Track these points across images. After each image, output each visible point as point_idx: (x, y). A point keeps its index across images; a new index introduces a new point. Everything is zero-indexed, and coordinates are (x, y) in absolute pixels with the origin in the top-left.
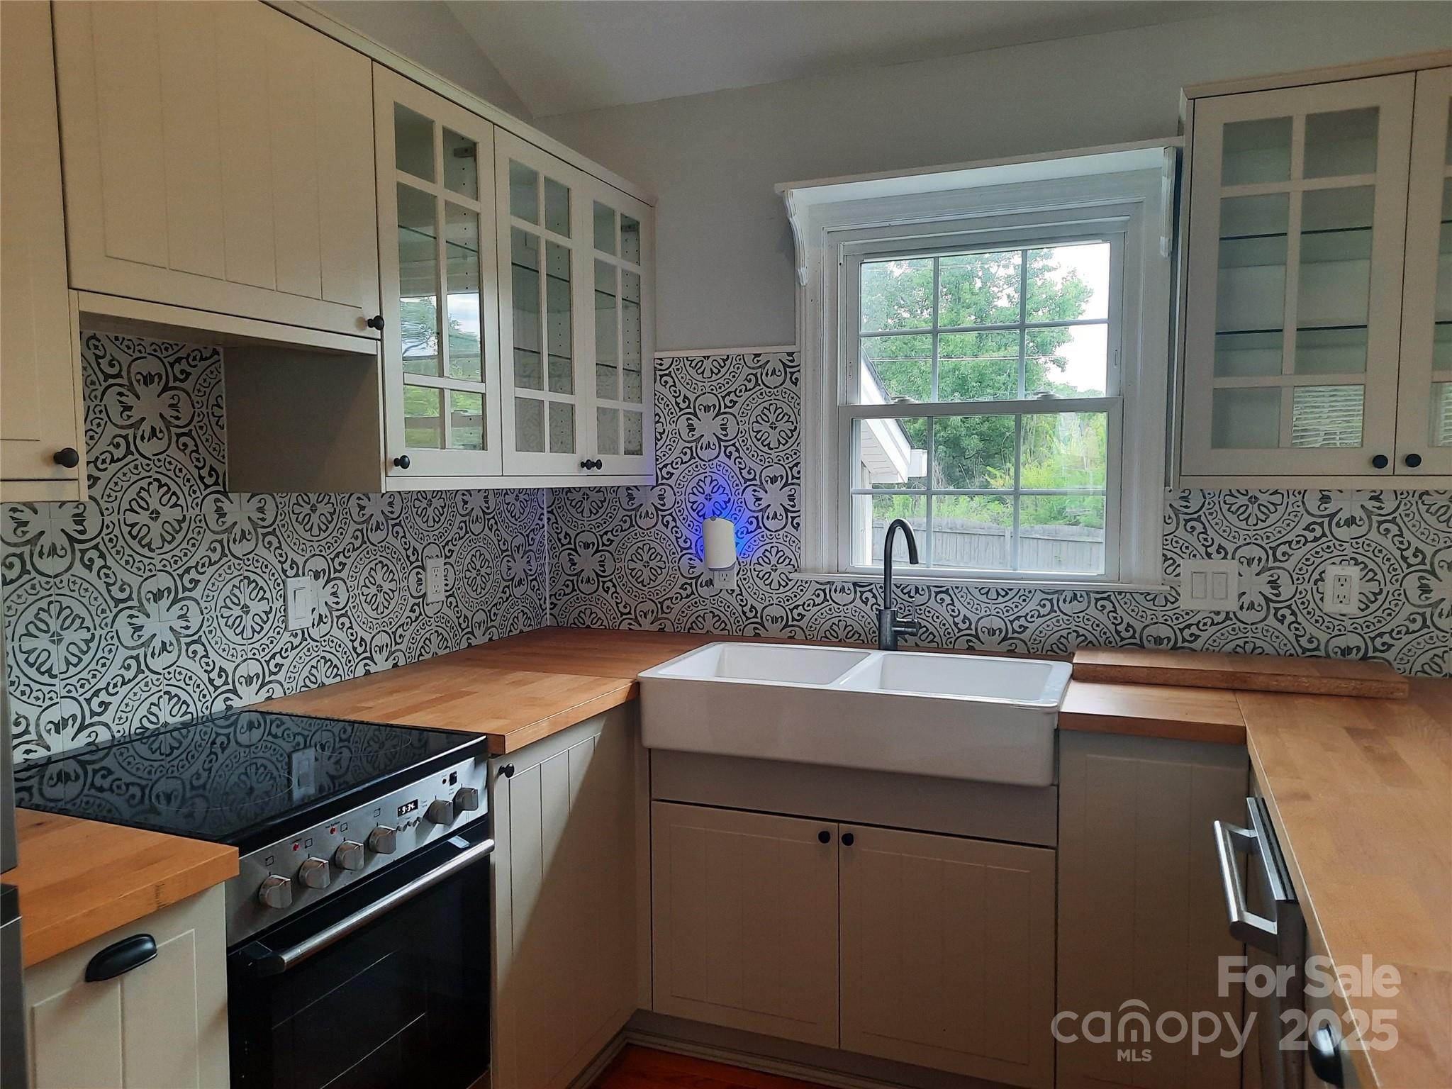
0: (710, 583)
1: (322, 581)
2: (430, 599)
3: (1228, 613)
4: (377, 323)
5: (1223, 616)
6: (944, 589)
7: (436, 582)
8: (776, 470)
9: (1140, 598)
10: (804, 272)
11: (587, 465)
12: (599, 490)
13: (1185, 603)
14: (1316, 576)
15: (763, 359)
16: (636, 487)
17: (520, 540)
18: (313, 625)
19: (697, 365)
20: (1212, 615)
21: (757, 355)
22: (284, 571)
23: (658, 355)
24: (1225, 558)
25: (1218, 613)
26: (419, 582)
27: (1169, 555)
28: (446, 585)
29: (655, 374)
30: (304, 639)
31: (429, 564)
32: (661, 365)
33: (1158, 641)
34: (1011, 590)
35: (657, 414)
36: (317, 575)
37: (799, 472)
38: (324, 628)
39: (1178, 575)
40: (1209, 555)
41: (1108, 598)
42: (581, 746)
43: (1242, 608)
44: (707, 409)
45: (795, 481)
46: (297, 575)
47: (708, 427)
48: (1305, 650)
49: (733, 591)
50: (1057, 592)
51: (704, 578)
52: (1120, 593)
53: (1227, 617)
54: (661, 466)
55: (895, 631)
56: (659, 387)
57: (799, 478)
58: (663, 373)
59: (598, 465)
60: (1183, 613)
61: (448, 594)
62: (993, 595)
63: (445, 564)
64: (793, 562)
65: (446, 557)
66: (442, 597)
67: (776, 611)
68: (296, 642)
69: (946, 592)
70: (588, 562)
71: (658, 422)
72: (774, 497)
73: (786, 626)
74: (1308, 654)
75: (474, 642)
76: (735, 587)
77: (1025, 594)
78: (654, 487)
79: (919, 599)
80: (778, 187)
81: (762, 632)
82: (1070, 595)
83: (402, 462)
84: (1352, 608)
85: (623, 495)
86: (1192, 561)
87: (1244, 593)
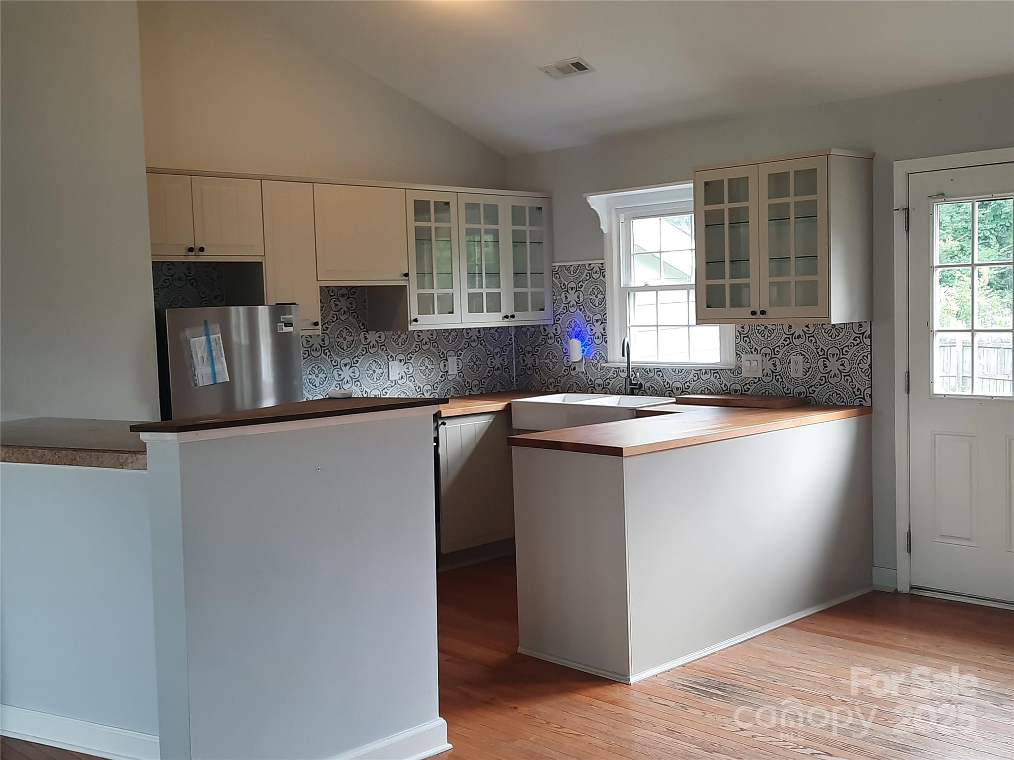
0: (574, 369)
1: (403, 363)
2: (450, 373)
3: (759, 378)
4: (406, 275)
5: (757, 379)
6: (659, 370)
7: (453, 367)
8: (598, 317)
9: (729, 372)
10: (604, 227)
11: (506, 317)
12: (533, 326)
13: (744, 374)
14: (788, 361)
15: (592, 266)
16: (546, 325)
17: (498, 350)
18: (399, 379)
19: (568, 269)
20: (754, 379)
21: (590, 264)
22: (388, 359)
23: (554, 265)
24: (757, 354)
25: (756, 378)
26: (445, 366)
27: (738, 352)
28: (458, 368)
29: (553, 273)
30: (395, 384)
31: (449, 359)
32: (555, 269)
33: (736, 391)
34: (683, 369)
35: (554, 292)
36: (401, 361)
37: (606, 317)
38: (403, 381)
39: (741, 362)
40: (752, 352)
41: (717, 373)
42: (482, 422)
43: (764, 376)
44: (572, 289)
45: (605, 321)
46: (393, 360)
47: (572, 297)
48: (786, 394)
49: (583, 372)
50: (699, 370)
51: (572, 367)
52: (721, 370)
53: (759, 380)
54: (555, 315)
55: (631, 388)
56: (554, 279)
57: (606, 320)
58: (555, 273)
59: (513, 316)
60: (744, 378)
61: (459, 371)
62: (677, 372)
63: (457, 359)
64: (605, 359)
65: (458, 356)
66: (456, 372)
67: (600, 381)
68: (393, 385)
69: (660, 371)
70: (529, 360)
71: (554, 295)
72: (598, 329)
73: (604, 388)
74: (787, 395)
75: (472, 393)
76: (584, 371)
77: (688, 371)
78: (553, 325)
79: (651, 375)
80: (584, 195)
81: (594, 391)
82: (704, 371)
83: (416, 320)
84: (800, 375)
85: (542, 328)
86: (746, 355)
87: (764, 369)
